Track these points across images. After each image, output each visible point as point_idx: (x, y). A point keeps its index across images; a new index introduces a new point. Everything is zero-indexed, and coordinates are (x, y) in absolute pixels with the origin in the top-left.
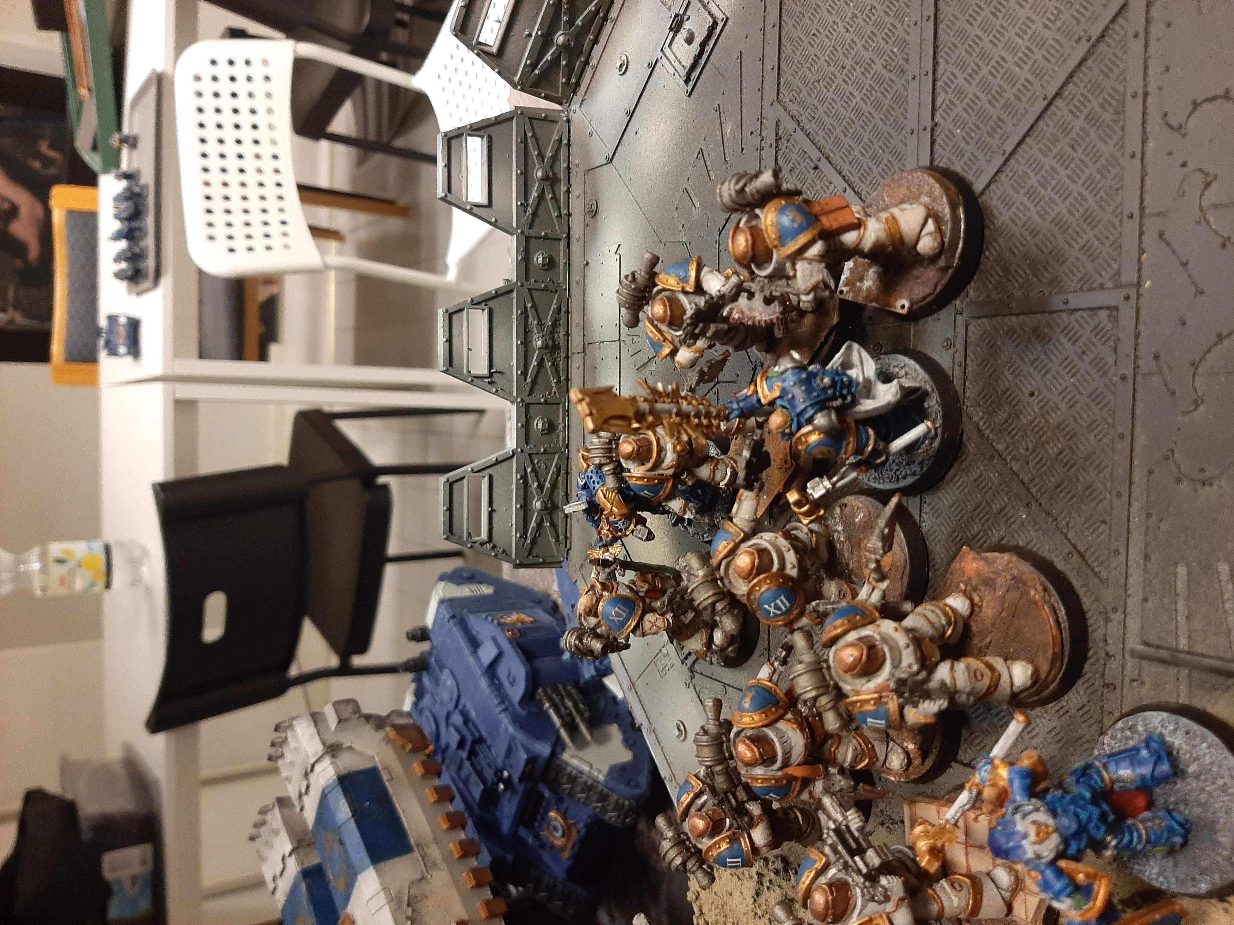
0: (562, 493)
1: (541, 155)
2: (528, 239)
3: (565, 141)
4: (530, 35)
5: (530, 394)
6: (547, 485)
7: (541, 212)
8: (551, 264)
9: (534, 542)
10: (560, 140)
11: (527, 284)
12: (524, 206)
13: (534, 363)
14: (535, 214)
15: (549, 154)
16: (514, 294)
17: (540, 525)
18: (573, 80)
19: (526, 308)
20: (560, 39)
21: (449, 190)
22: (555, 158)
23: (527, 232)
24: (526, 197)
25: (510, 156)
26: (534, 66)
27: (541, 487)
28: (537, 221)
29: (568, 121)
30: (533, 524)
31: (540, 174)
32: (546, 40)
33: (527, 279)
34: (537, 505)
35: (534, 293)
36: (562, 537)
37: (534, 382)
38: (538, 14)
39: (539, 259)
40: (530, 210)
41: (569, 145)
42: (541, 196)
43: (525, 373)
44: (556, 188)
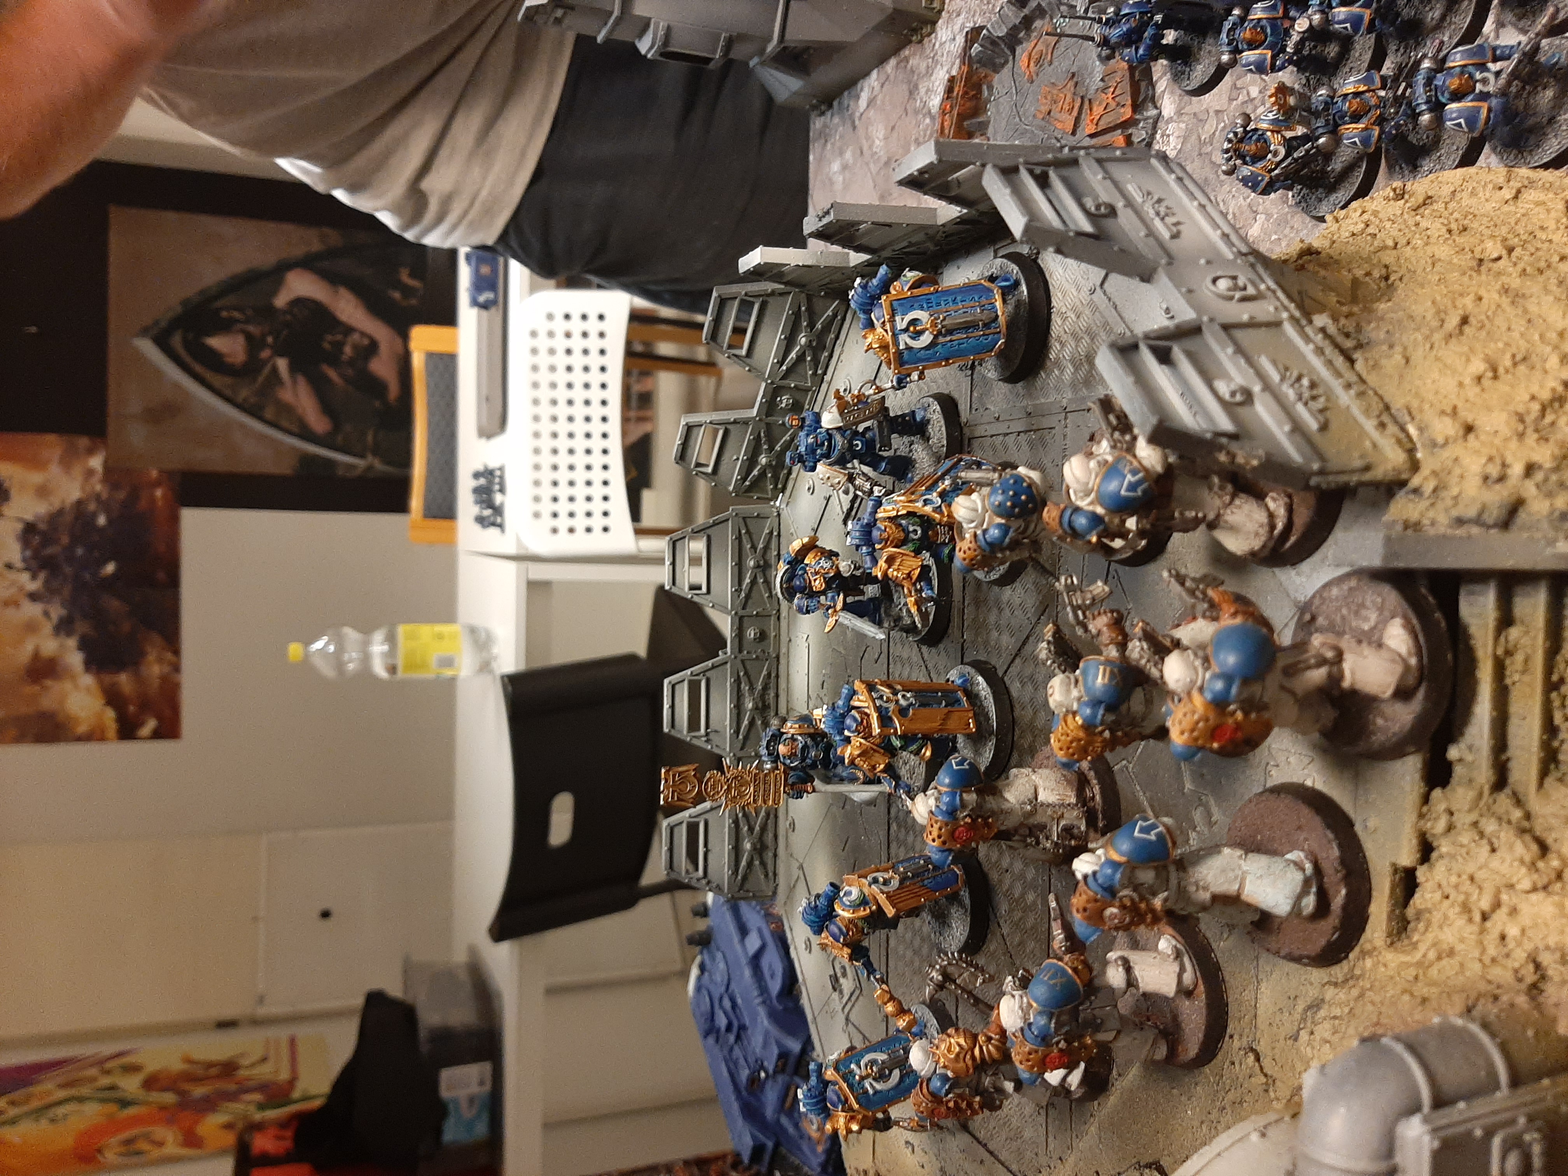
0: (771, 835)
1: (754, 547)
2: (741, 618)
3: (775, 533)
4: (738, 459)
5: (742, 749)
6: (757, 828)
7: (754, 594)
8: (762, 636)
9: (745, 878)
10: (771, 533)
11: (740, 656)
12: (738, 591)
13: (746, 722)
14: (748, 597)
15: (761, 546)
16: (729, 665)
17: (750, 864)
18: (780, 486)
19: (739, 676)
20: (763, 460)
21: (674, 583)
22: (767, 548)
23: (741, 613)
24: (740, 584)
25: (727, 550)
26: (744, 479)
27: (751, 829)
28: (750, 602)
29: (779, 515)
30: (743, 863)
31: (752, 563)
32: (752, 461)
33: (740, 651)
34: (748, 846)
35: (748, 663)
36: (771, 874)
37: (746, 738)
38: (742, 446)
39: (751, 633)
40: (743, 595)
41: (779, 535)
42: (754, 582)
43: (737, 732)
44: (767, 573)
